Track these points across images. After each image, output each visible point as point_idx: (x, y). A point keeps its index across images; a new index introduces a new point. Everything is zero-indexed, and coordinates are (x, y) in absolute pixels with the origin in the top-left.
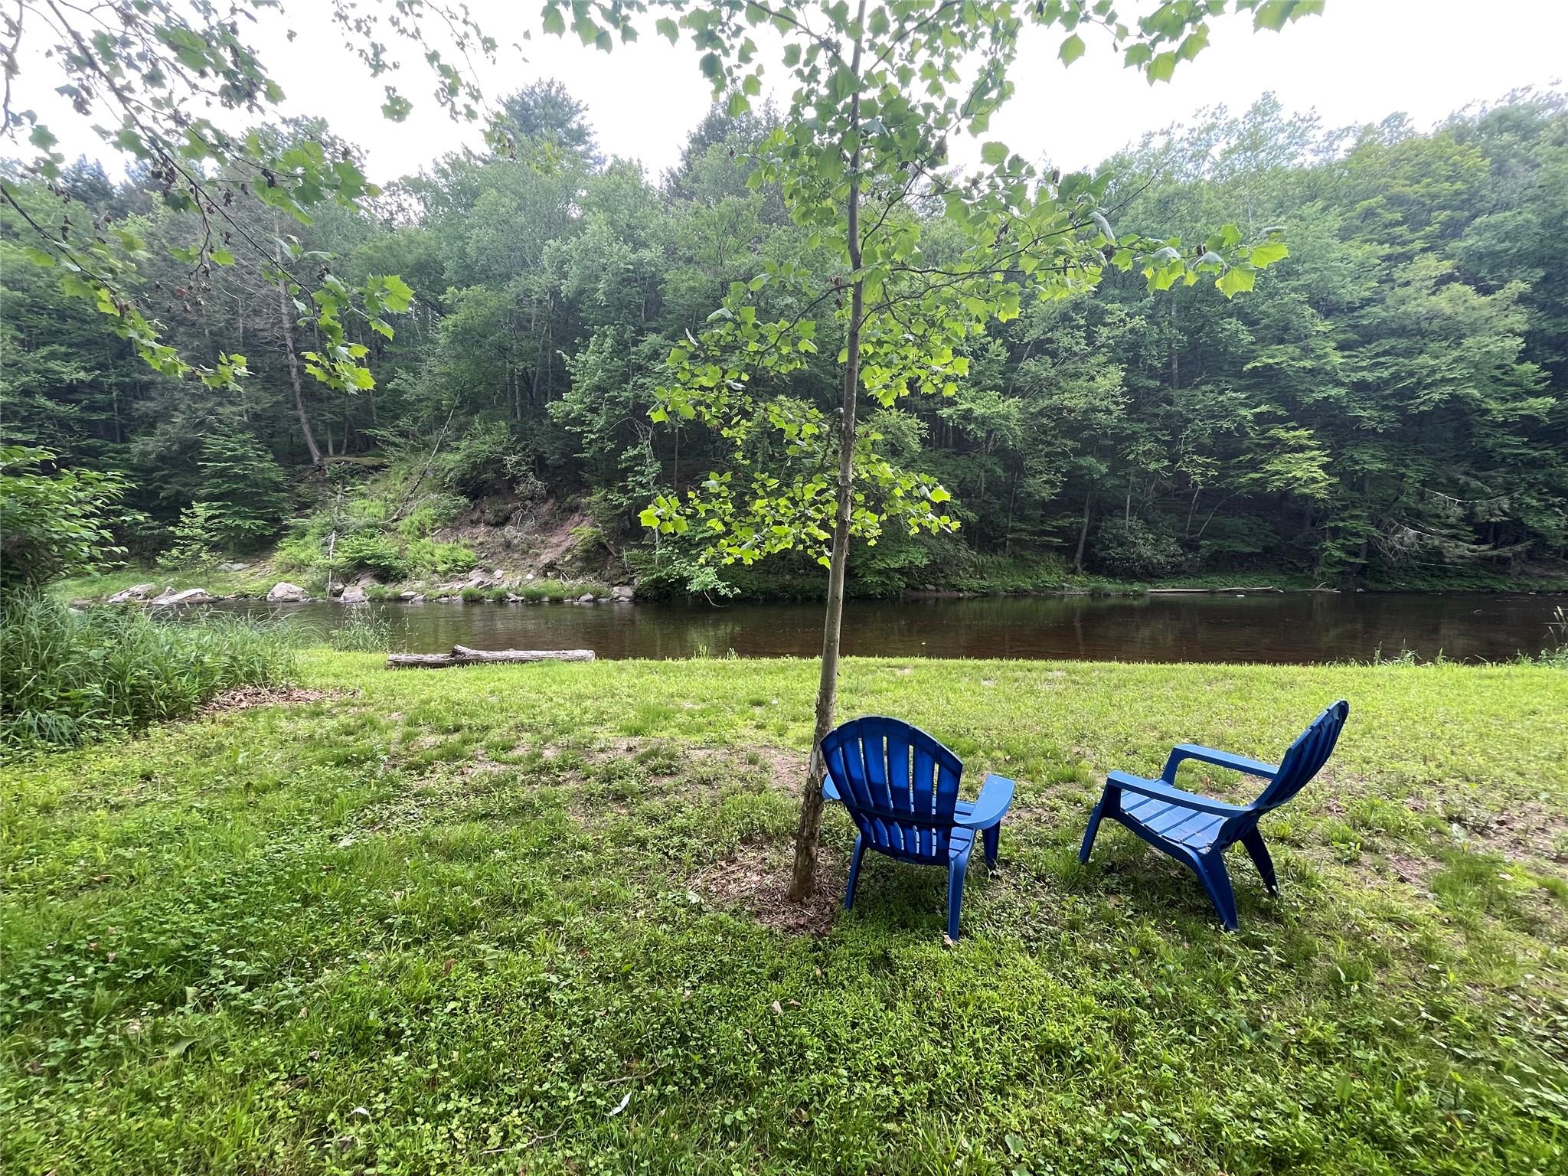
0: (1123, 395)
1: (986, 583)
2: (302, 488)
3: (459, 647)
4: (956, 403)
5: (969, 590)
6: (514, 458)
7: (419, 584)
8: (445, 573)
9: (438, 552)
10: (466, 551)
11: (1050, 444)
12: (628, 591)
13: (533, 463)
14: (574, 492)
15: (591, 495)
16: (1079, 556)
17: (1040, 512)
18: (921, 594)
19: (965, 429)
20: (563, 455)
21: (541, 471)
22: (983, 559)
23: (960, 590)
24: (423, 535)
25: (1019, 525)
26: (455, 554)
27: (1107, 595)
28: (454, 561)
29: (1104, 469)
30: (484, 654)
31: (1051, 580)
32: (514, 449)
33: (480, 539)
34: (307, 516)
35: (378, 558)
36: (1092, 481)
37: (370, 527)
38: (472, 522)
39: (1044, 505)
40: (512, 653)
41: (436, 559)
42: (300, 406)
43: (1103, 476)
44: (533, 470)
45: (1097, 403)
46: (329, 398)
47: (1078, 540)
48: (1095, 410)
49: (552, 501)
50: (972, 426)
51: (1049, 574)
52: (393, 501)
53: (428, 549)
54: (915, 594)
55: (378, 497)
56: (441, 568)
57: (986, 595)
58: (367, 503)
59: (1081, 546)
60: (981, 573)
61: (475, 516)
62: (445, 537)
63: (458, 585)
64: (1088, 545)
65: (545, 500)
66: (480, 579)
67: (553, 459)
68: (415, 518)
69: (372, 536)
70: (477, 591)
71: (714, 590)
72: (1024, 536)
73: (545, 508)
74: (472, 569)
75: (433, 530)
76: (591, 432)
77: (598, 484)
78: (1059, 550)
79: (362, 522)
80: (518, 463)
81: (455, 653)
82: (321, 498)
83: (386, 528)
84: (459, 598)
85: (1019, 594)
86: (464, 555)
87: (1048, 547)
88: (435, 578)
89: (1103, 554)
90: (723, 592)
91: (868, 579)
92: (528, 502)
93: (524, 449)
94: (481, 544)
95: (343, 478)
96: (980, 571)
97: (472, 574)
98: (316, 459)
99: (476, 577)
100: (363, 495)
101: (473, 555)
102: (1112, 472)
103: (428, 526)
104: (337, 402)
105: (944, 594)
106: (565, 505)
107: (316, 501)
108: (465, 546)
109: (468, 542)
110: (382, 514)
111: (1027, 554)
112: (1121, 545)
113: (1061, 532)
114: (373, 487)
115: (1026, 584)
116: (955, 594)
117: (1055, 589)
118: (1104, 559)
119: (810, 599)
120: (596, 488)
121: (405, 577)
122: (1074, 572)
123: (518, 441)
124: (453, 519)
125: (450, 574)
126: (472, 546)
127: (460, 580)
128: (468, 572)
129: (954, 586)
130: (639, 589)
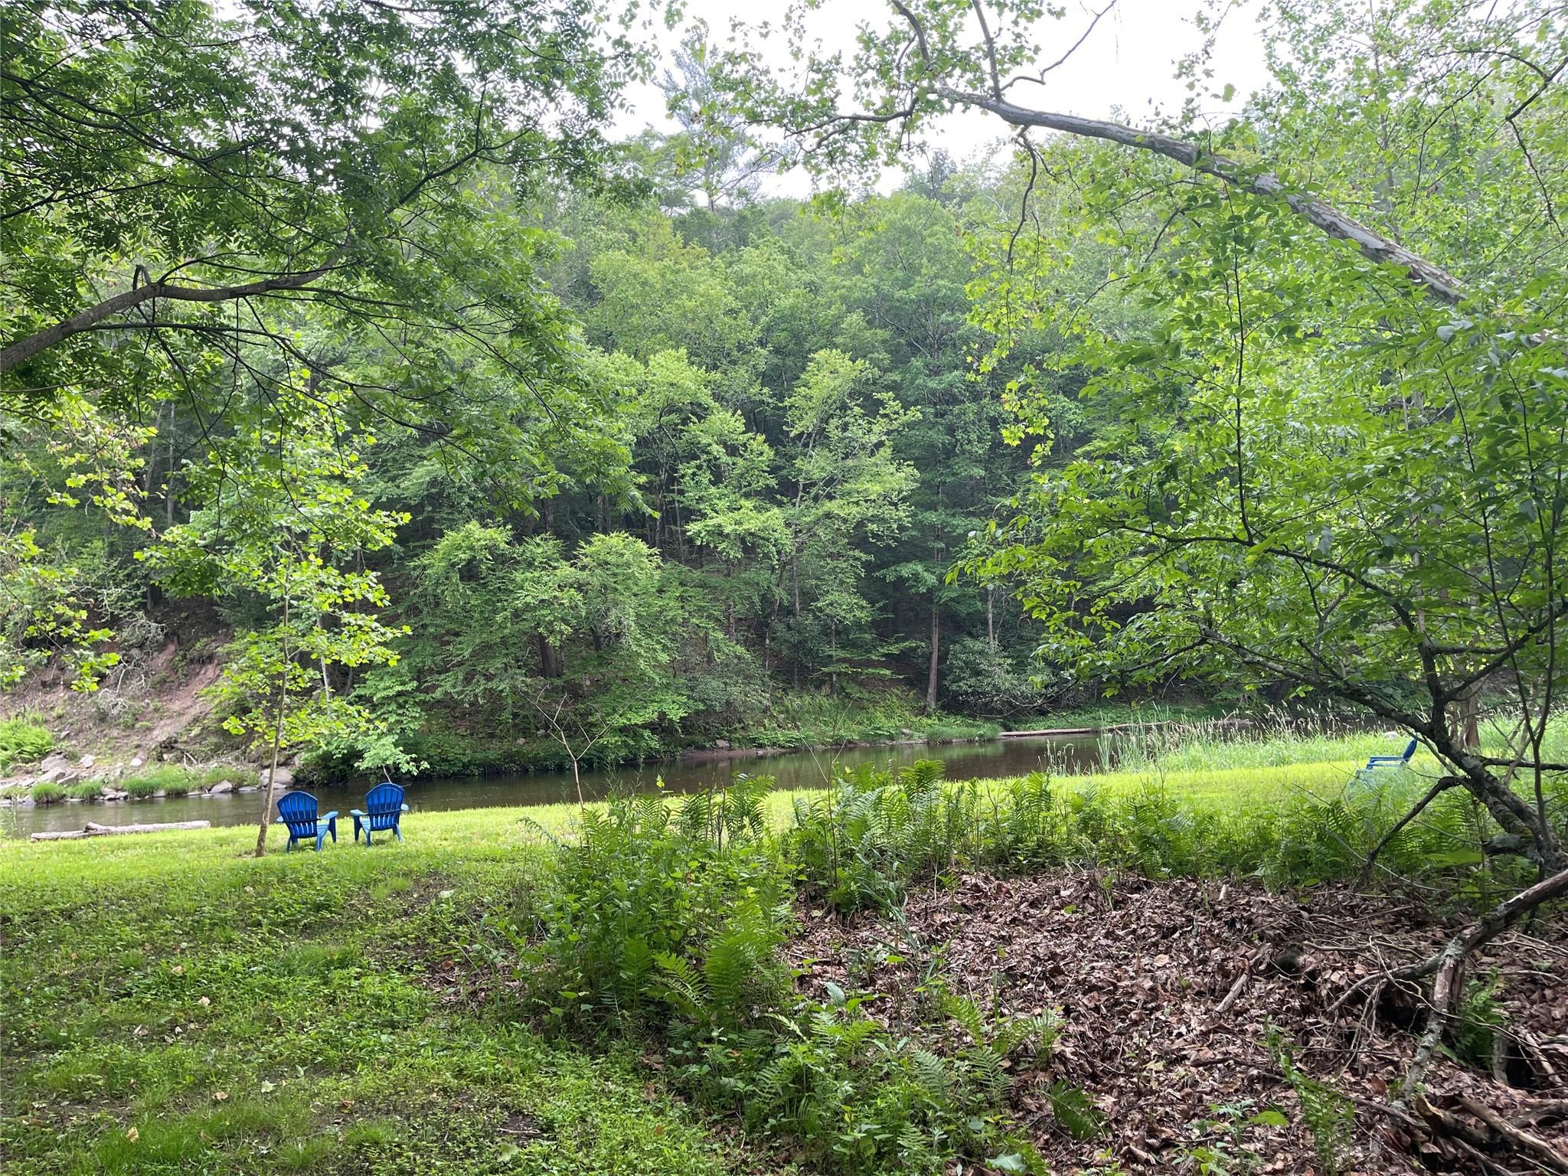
1: (795, 734)
5: (774, 745)
6: (116, 592)
8: (5, 764)
10: (36, 730)
12: (284, 775)
13: (144, 595)
14: (207, 634)
15: (232, 639)
16: (931, 689)
17: (869, 635)
19: (715, 547)
21: (156, 608)
23: (761, 746)
26: (19, 735)
27: (947, 743)
28: (18, 745)
30: (113, 829)
31: (888, 725)
32: (114, 578)
33: (58, 711)
38: (44, 684)
44: (142, 606)
49: (172, 648)
54: (699, 755)
56: (0, 756)
57: (796, 750)
59: (933, 677)
60: (794, 720)
61: (49, 677)
62: (3, 710)
63: (25, 781)
65: (161, 647)
66: (59, 770)
70: (57, 788)
71: (397, 768)
73: (161, 659)
74: (44, 755)
77: (242, 623)
80: (121, 599)
81: (88, 829)
84: (29, 799)
85: (842, 747)
86: (35, 735)
87: (879, 681)
90: (405, 768)
92: (135, 652)
93: (129, 576)
94: (60, 717)
96: (793, 718)
97: (46, 764)
99: (53, 767)
101: (48, 737)
106: (193, 653)
108: (35, 722)
109: (39, 716)
112: (973, 674)
113: (891, 661)
116: (754, 752)
118: (958, 694)
119: (546, 770)
120: (238, 631)
122: (922, 712)
123: (120, 567)
125: (12, 765)
126: (46, 721)
127: (28, 772)
128: (40, 760)
129: (754, 740)
130: (301, 771)
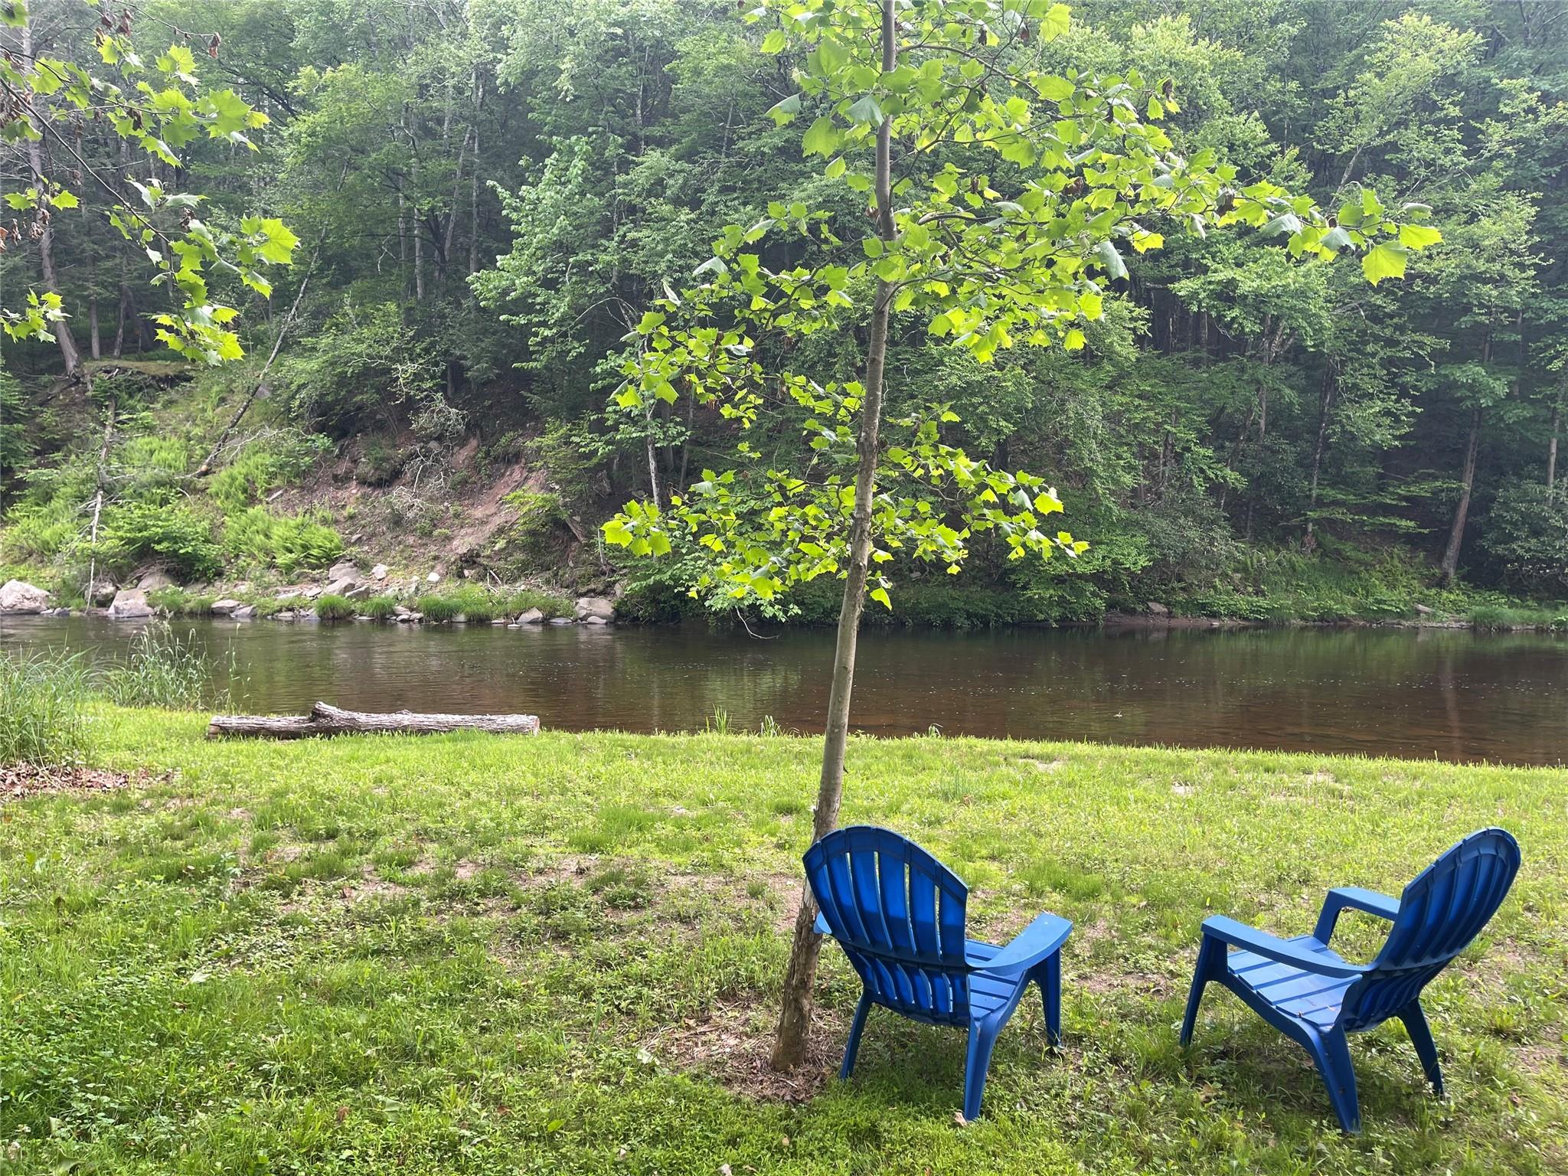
0: (1533, 250)
1: (1263, 603)
2: (48, 416)
3: (323, 706)
4: (1205, 270)
5: (1232, 614)
6: (412, 368)
7: (244, 588)
8: (289, 569)
9: (278, 532)
10: (324, 530)
11: (1391, 343)
12: (604, 607)
13: (444, 373)
14: (514, 427)
15: (542, 433)
16: (1452, 552)
17: (1371, 470)
18: (1140, 621)
19: (1220, 317)
20: (496, 361)
21: (457, 390)
22: (1262, 557)
23: (1214, 615)
24: (252, 500)
25: (1331, 493)
26: (306, 536)
27: (1505, 630)
28: (305, 547)
29: (1500, 388)
30: (362, 718)
31: (1394, 598)
32: (410, 351)
33: (350, 509)
34: (55, 464)
35: (175, 540)
36: (1481, 410)
37: (160, 484)
38: (336, 478)
39: (1380, 454)
40: (406, 718)
41: (273, 543)
42: (48, 272)
43: (1498, 403)
44: (443, 388)
45: (1481, 266)
46: (96, 259)
47: (1451, 523)
48: (1481, 278)
49: (474, 443)
50: (1235, 312)
51: (1392, 586)
52: (201, 440)
53: (260, 525)
54: (1127, 621)
55: (174, 431)
56: (282, 559)
57: (1265, 624)
58: (155, 442)
59: (1457, 534)
60: (1256, 583)
61: (341, 469)
62: (289, 505)
63: (310, 591)
64: (1472, 533)
65: (462, 442)
66: (348, 580)
67: (478, 369)
68: (239, 470)
69: (164, 502)
70: (344, 601)
71: (755, 608)
72: (1339, 514)
73: (463, 455)
74: (332, 561)
75: (269, 492)
76: (544, 324)
77: (555, 413)
78: (1411, 540)
79: (146, 476)
80: (417, 376)
81: (317, 715)
82: (78, 432)
83: (188, 488)
84: (313, 613)
85: (1329, 624)
86: (322, 537)
87: (1391, 535)
88: (272, 576)
89: (1500, 549)
90: (769, 612)
91: (1034, 593)
92: (433, 444)
93: (427, 351)
94: (351, 517)
95: (116, 397)
96: (1255, 579)
97: (335, 571)
98: (71, 364)
99: (341, 576)
100: (149, 429)
101: (337, 538)
102: (1520, 393)
103: (261, 484)
104: (109, 264)
105: (1181, 621)
106: (497, 450)
107: (68, 438)
108: (325, 522)
109: (329, 514)
110: (182, 462)
111: (1348, 549)
112: (1536, 533)
113: (1414, 507)
114: (165, 415)
115: (1344, 605)
116: (1204, 622)
117: (1401, 615)
118: (1503, 560)
119: (929, 625)
120: (551, 422)
121: (219, 574)
122: (1441, 583)
123: (417, 338)
124: (304, 474)
125: (297, 571)
126: (336, 522)
127: (314, 580)
128: (329, 567)
129: (1203, 606)
130: (622, 603)
